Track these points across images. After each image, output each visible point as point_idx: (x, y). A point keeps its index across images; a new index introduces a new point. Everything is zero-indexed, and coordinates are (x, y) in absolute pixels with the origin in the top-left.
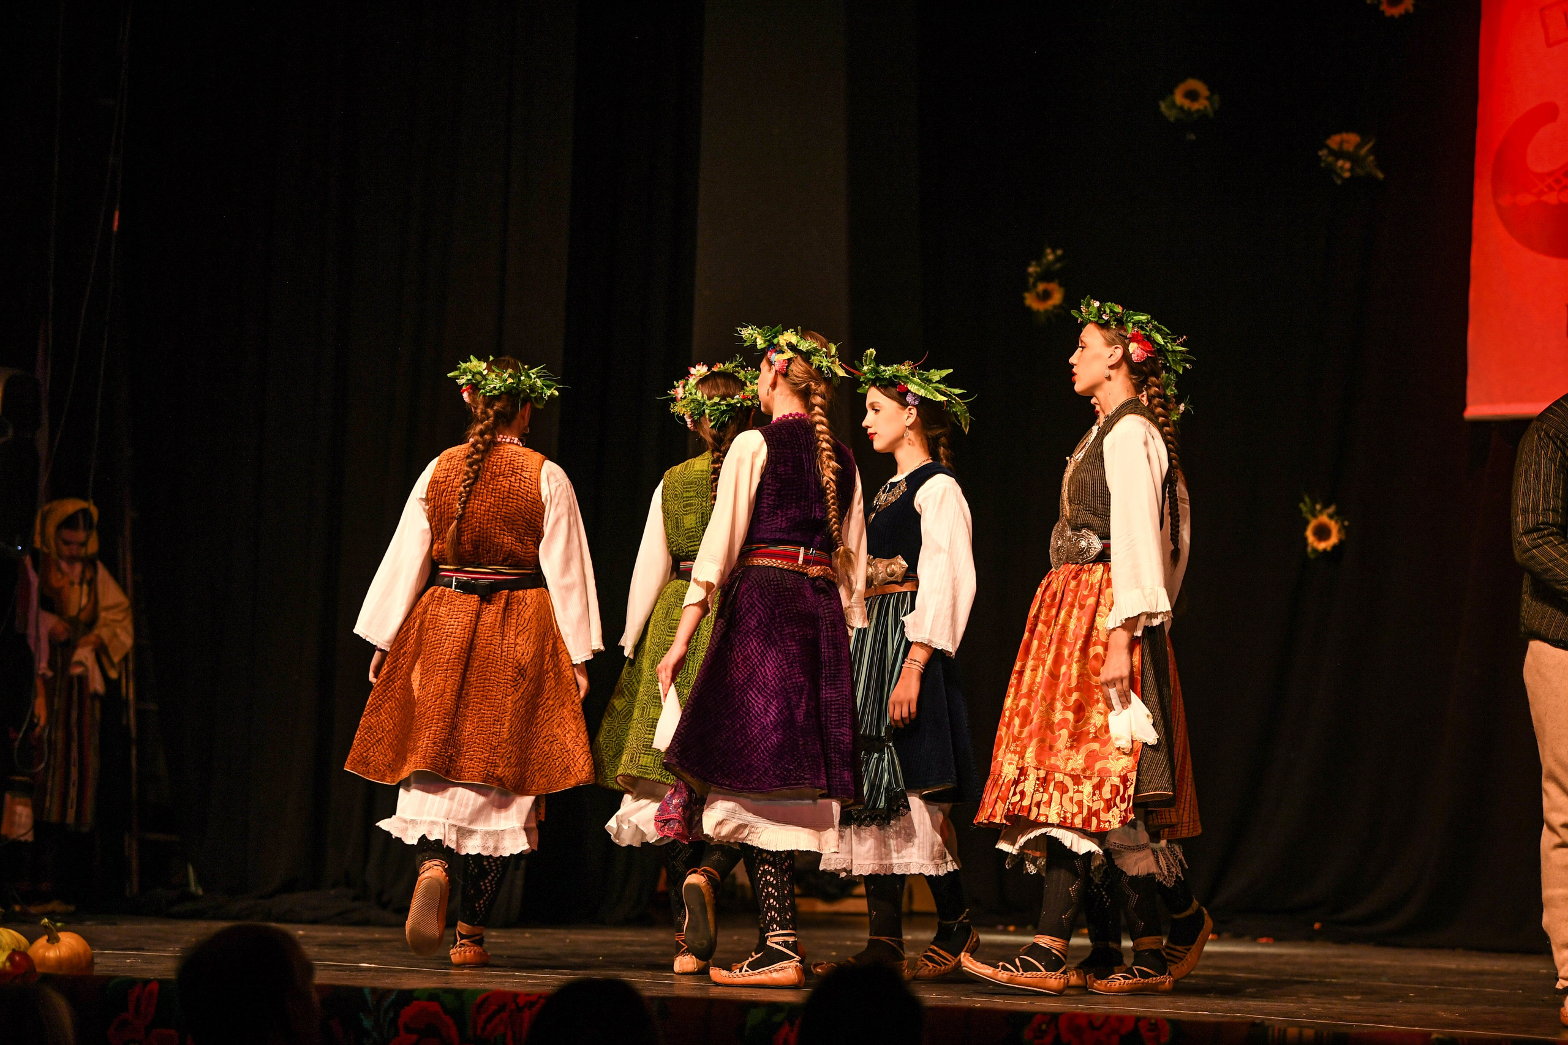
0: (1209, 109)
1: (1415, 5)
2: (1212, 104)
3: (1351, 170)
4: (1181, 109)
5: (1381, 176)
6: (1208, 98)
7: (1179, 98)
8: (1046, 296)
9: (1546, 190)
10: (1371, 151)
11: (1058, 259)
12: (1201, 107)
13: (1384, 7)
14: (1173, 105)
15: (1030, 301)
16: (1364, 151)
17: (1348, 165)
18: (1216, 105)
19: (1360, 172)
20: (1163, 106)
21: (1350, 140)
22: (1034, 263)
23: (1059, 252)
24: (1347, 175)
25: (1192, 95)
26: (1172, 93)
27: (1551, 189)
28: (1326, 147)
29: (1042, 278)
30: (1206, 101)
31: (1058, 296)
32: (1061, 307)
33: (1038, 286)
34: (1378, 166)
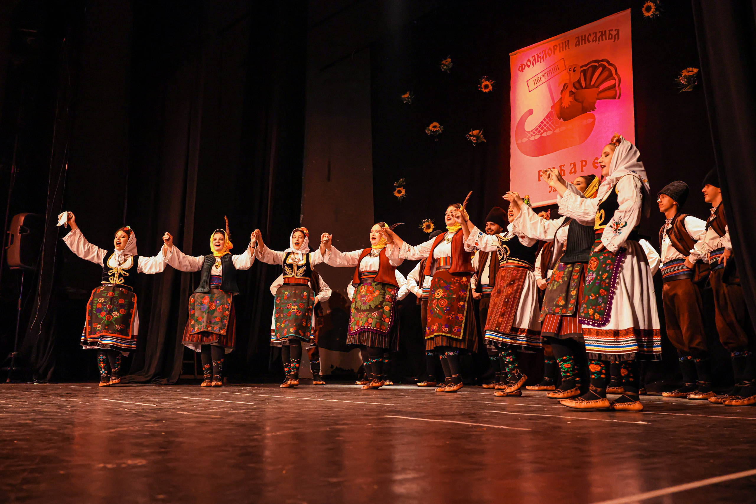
0: (440, 130)
1: (492, 88)
3: (477, 140)
4: (432, 130)
5: (485, 141)
6: (439, 127)
7: (431, 127)
8: (400, 192)
9: (531, 136)
10: (482, 134)
11: (403, 181)
12: (437, 130)
13: (483, 90)
14: (429, 130)
15: (396, 194)
16: (480, 134)
17: (474, 138)
18: (442, 129)
19: (480, 141)
20: (427, 131)
21: (475, 132)
23: (403, 179)
24: (475, 142)
25: (435, 127)
26: (429, 127)
27: (532, 135)
28: (469, 134)
29: (398, 187)
30: (439, 128)
31: (403, 192)
32: (405, 195)
33: (397, 189)
34: (484, 139)
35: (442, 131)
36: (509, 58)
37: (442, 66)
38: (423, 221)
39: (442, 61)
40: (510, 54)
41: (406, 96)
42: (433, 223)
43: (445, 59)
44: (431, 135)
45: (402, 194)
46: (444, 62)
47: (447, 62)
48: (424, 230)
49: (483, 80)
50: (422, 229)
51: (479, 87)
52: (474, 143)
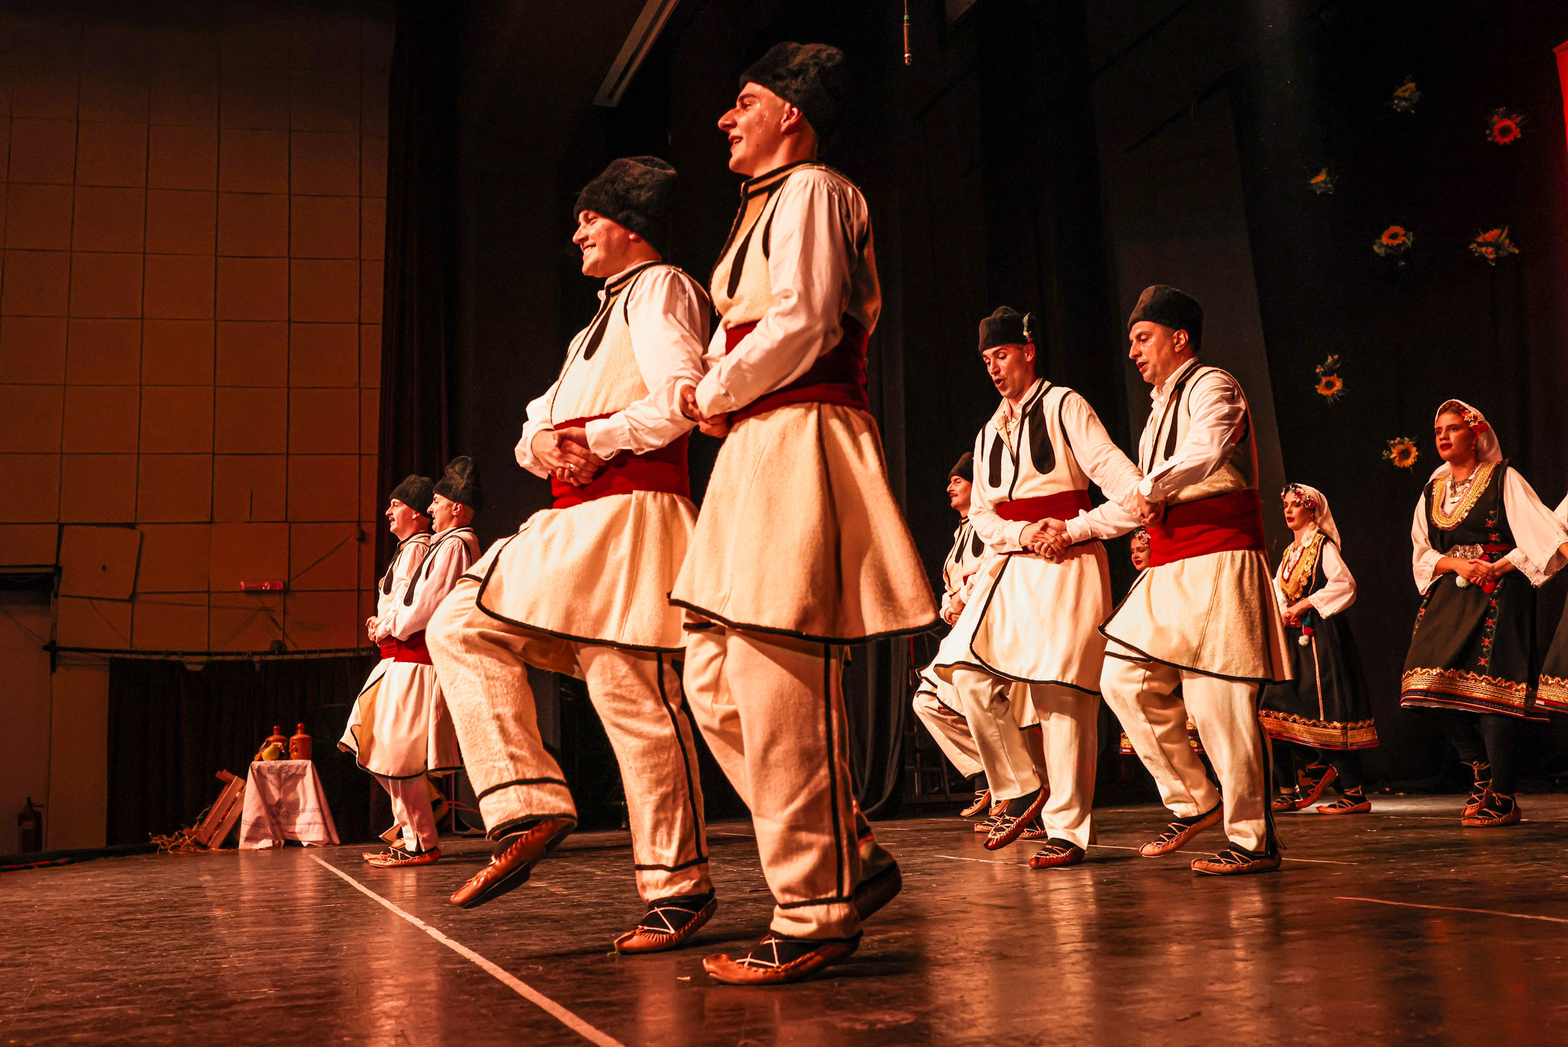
0: (1409, 244)
1: (1522, 133)
2: (1409, 239)
3: (1496, 251)
4: (1387, 245)
5: (1517, 251)
6: (1405, 235)
7: (1385, 240)
8: (1330, 385)
10: (1506, 237)
11: (1335, 362)
12: (1401, 242)
13: (1498, 139)
14: (1381, 245)
15: (1321, 390)
17: (1490, 249)
18: (1412, 239)
19: (1503, 254)
20: (1376, 248)
21: (1492, 235)
22: (1319, 366)
23: (1336, 357)
24: (1491, 257)
25: (1394, 236)
26: (1380, 238)
28: (1475, 242)
29: (1325, 374)
30: (1403, 238)
31: (1339, 385)
32: (1342, 391)
33: (1324, 380)
34: (1514, 246)
35: (1412, 244)
36: (1554, 57)
37: (1396, 102)
38: (1392, 442)
39: (1396, 90)
40: (1556, 50)
41: (1322, 177)
42: (1415, 445)
43: (1402, 84)
44: (1388, 255)
45: (1335, 389)
46: (1399, 92)
47: (1406, 90)
48: (1396, 463)
49: (1496, 118)
50: (1390, 461)
51: (1489, 135)
52: (1491, 260)
